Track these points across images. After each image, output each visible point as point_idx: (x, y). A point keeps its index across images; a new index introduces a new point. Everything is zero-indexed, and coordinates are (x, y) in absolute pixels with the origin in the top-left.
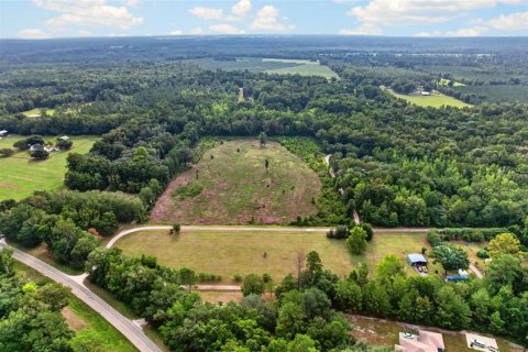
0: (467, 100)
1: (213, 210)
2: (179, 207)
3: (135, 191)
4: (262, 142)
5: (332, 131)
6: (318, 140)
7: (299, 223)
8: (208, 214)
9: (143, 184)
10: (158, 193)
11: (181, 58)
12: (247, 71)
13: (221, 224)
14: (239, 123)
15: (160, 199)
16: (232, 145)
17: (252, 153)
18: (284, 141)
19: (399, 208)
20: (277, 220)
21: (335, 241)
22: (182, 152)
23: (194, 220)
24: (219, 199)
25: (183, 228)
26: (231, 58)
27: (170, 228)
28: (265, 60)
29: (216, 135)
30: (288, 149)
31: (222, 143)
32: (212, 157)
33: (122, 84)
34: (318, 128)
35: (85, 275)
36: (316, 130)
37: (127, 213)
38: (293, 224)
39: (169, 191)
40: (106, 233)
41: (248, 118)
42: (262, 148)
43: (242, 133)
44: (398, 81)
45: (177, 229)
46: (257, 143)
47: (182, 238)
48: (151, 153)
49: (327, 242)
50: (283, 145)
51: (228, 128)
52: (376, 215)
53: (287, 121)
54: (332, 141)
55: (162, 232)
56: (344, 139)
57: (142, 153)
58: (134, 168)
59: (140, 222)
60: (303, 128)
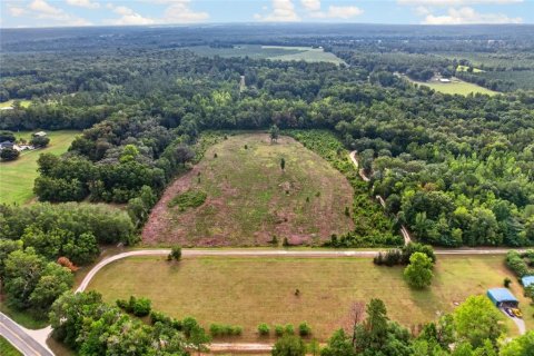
0: (494, 88)
1: (222, 225)
2: (178, 222)
3: (122, 201)
4: (274, 136)
5: (355, 123)
6: (340, 134)
7: (334, 244)
8: (216, 231)
9: (132, 192)
10: (151, 204)
11: (175, 46)
12: (247, 58)
13: (234, 245)
14: (245, 114)
15: (154, 211)
16: (238, 141)
17: (263, 150)
18: (299, 135)
19: (462, 223)
20: (305, 239)
21: (385, 268)
22: (179, 151)
23: (197, 241)
24: (229, 209)
25: (184, 252)
26: (229, 45)
27: (168, 252)
28: (264, 47)
29: (218, 129)
30: (305, 145)
31: (226, 138)
32: (216, 156)
33: (111, 73)
34: (337, 119)
35: (49, 330)
36: (336, 122)
37: (110, 234)
38: (326, 245)
39: (164, 200)
40: (83, 261)
41: (255, 108)
42: (273, 143)
43: (248, 126)
44: (413, 67)
45: (177, 255)
46: (267, 138)
47: (184, 268)
48: (142, 152)
49: (376, 271)
50: (298, 140)
51: (232, 120)
52: (434, 233)
53: (300, 112)
54: (357, 135)
55: (157, 258)
56: (371, 133)
57: (131, 152)
58: (120, 171)
59: (128, 245)
60: (319, 120)
